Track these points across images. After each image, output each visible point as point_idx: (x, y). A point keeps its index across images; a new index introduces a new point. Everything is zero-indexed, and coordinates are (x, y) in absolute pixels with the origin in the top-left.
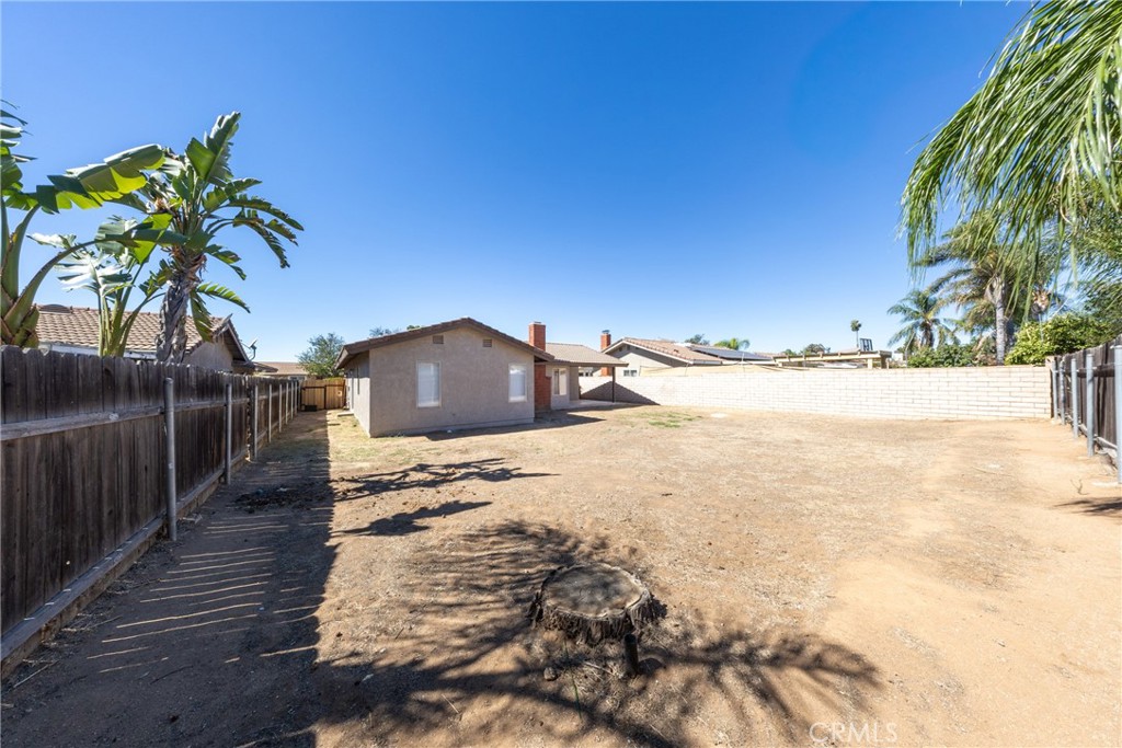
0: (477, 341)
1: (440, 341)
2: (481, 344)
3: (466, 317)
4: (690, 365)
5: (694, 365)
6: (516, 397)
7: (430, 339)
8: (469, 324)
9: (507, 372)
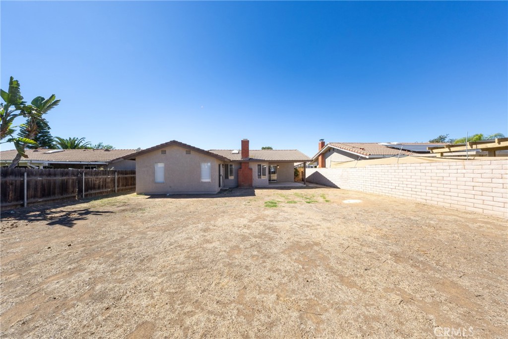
0: (183, 151)
1: (164, 152)
2: (185, 153)
3: (172, 140)
4: (365, 159)
5: (370, 159)
6: (206, 179)
7: (160, 152)
8: (174, 143)
9: (200, 167)
